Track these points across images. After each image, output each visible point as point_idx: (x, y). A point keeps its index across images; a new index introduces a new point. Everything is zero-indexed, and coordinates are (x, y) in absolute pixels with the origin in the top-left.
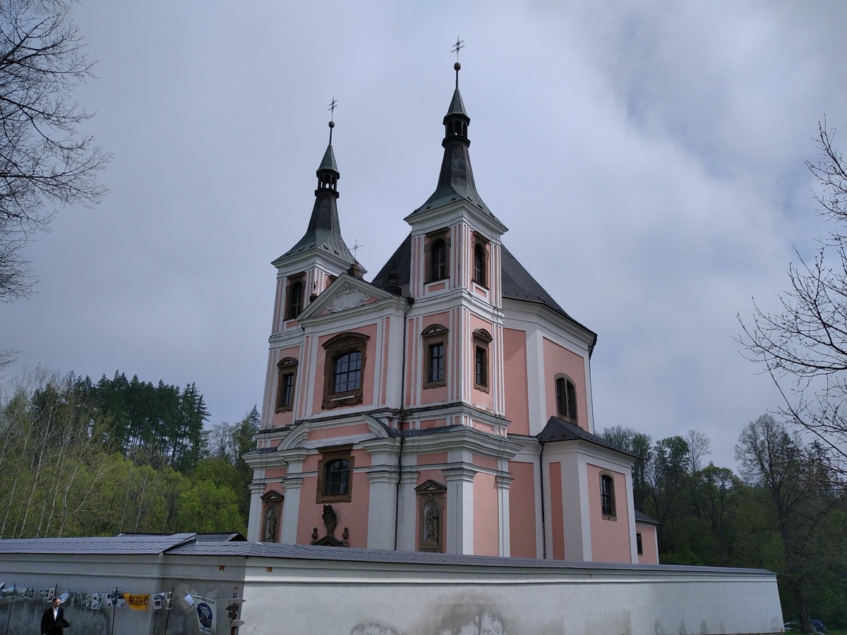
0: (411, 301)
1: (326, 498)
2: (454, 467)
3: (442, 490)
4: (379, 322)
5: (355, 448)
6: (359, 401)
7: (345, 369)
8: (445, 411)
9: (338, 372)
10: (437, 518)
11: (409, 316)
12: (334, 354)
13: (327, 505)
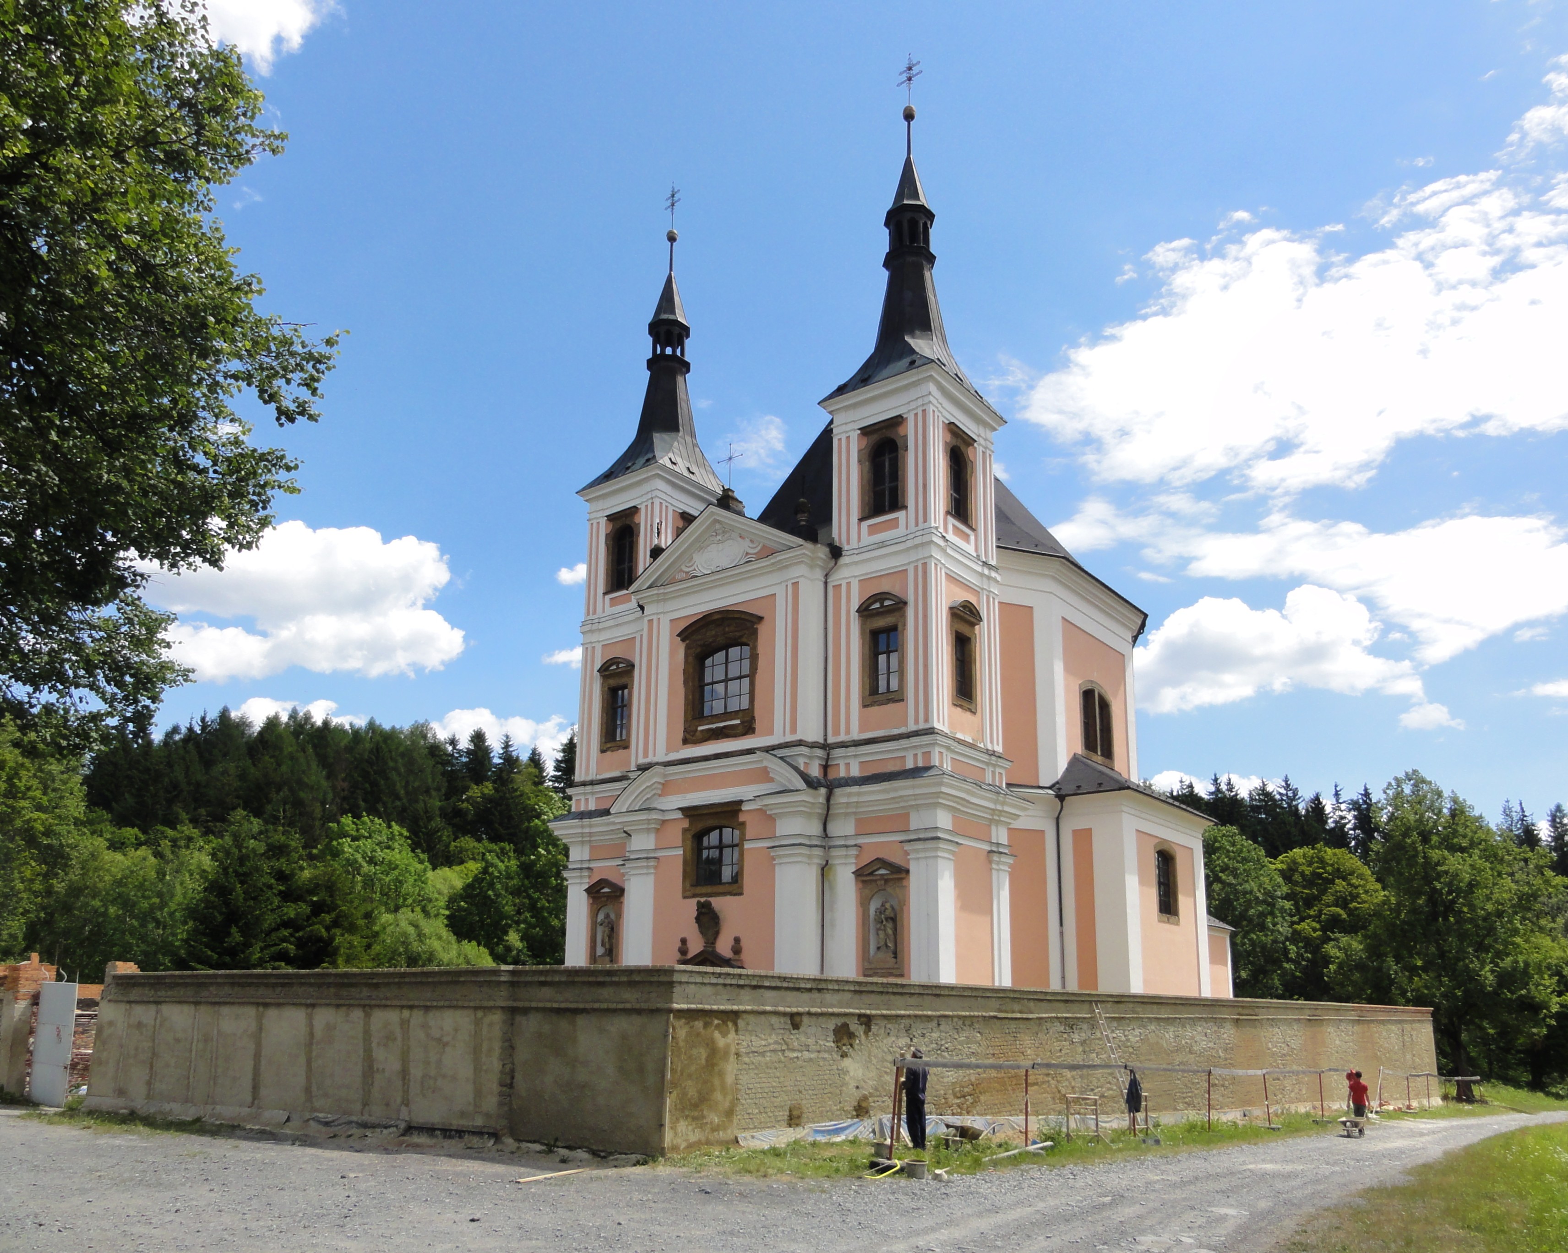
0: (836, 552)
1: (699, 890)
2: (921, 836)
3: (899, 873)
4: (780, 592)
5: (745, 807)
6: (748, 728)
7: (719, 674)
8: (904, 743)
9: (708, 679)
10: (893, 920)
11: (833, 580)
12: (699, 650)
13: (702, 900)
